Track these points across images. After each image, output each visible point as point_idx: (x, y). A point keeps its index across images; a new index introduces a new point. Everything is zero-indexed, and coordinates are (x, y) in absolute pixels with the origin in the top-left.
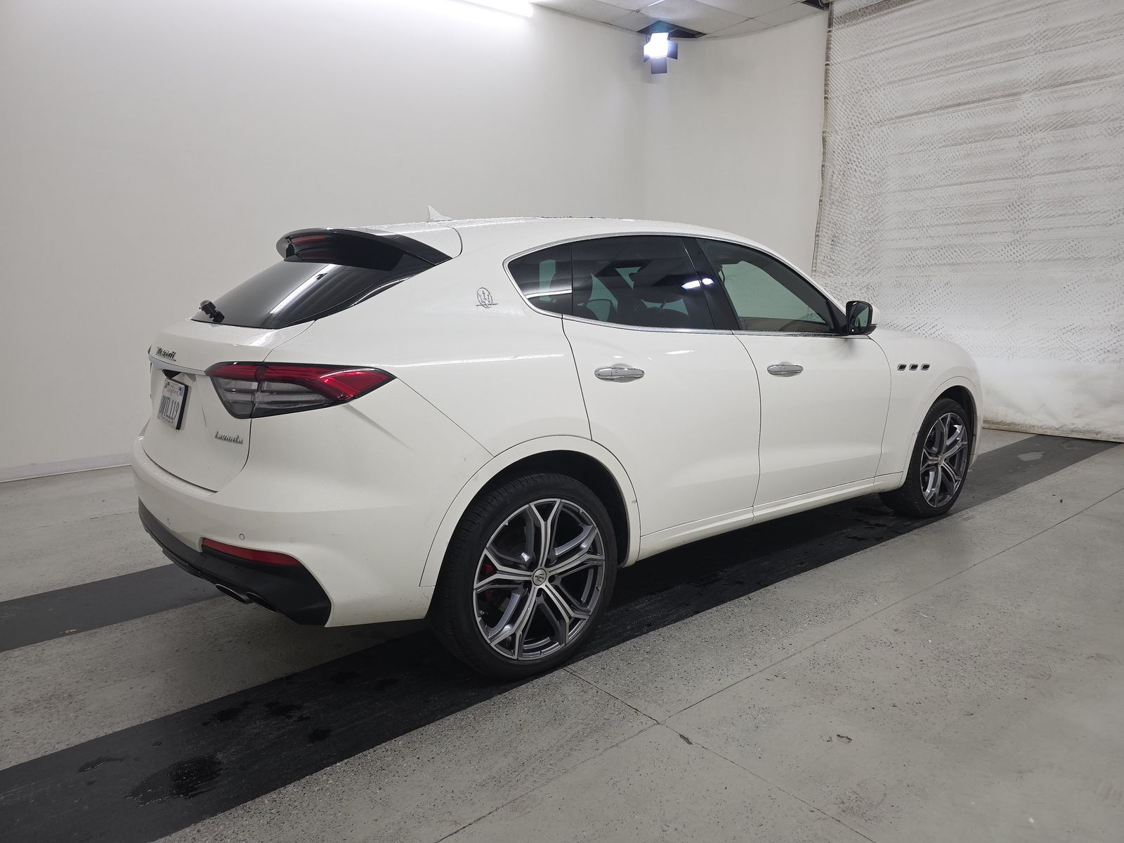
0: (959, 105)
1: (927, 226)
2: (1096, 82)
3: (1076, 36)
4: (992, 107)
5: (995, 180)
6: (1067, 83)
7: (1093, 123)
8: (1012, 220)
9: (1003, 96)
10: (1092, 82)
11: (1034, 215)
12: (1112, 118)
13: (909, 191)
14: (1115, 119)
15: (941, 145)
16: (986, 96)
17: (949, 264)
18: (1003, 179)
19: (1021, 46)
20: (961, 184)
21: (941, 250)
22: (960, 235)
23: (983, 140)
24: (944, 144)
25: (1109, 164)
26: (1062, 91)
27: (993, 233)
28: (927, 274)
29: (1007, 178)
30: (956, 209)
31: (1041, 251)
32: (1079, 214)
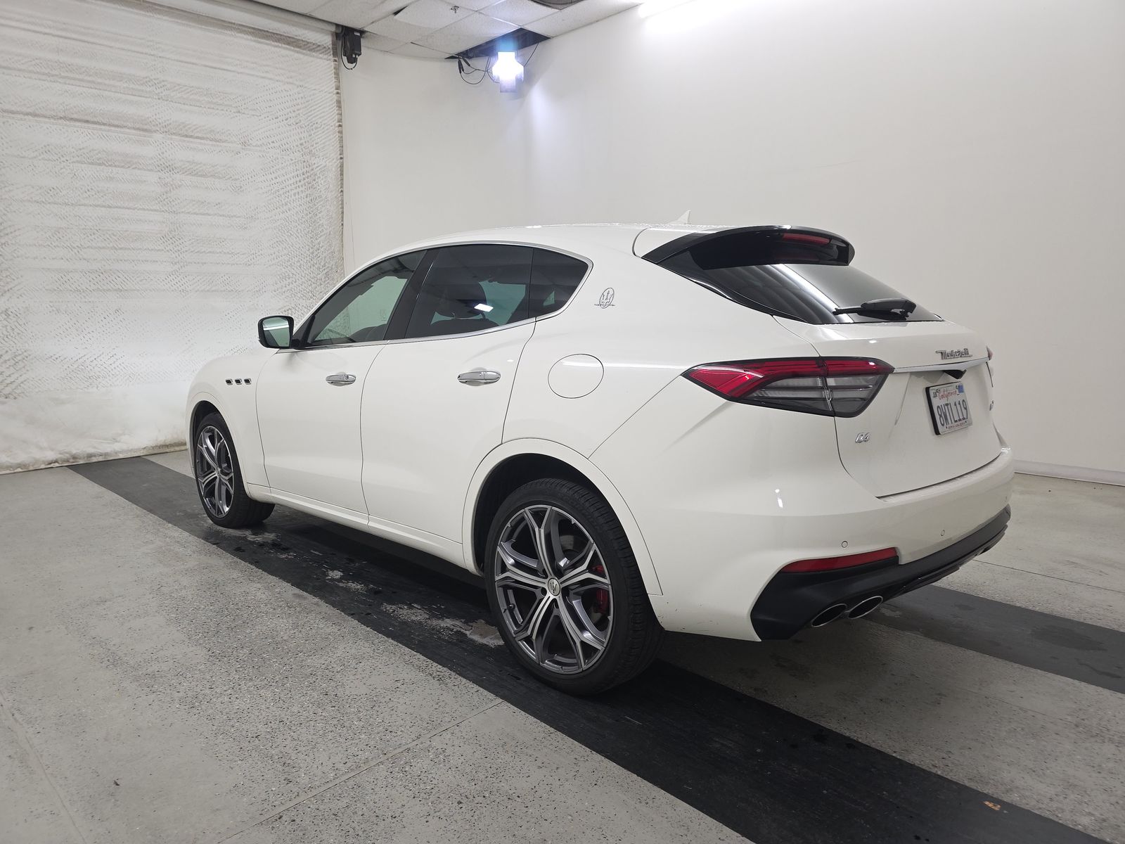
0: (87, 122)
1: (78, 246)
2: (214, 143)
3: (191, 97)
4: (126, 136)
5: (144, 209)
6: (191, 137)
7: (219, 178)
8: (168, 251)
9: (134, 129)
10: (211, 143)
11: (187, 249)
12: (233, 178)
13: (43, 204)
14: (236, 180)
15: (75, 160)
16: (116, 123)
17: (116, 290)
18: (152, 210)
19: (142, 85)
20: (110, 207)
21: (101, 275)
22: (121, 260)
23: (122, 167)
24: (77, 159)
25: (239, 215)
26: (188, 142)
27: (154, 261)
28: (90, 300)
29: (155, 210)
30: (110, 233)
31: (200, 281)
32: (225, 253)
